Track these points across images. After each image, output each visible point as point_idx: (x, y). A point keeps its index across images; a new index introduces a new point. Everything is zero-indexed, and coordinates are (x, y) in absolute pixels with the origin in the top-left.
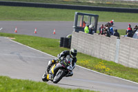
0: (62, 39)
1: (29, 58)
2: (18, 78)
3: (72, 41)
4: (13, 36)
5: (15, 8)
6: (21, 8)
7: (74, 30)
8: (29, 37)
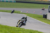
0: (44, 15)
1: (32, 22)
2: (28, 29)
3: (47, 16)
4: (26, 14)
5: (27, 4)
6: (29, 4)
7: (48, 12)
8: (32, 14)
